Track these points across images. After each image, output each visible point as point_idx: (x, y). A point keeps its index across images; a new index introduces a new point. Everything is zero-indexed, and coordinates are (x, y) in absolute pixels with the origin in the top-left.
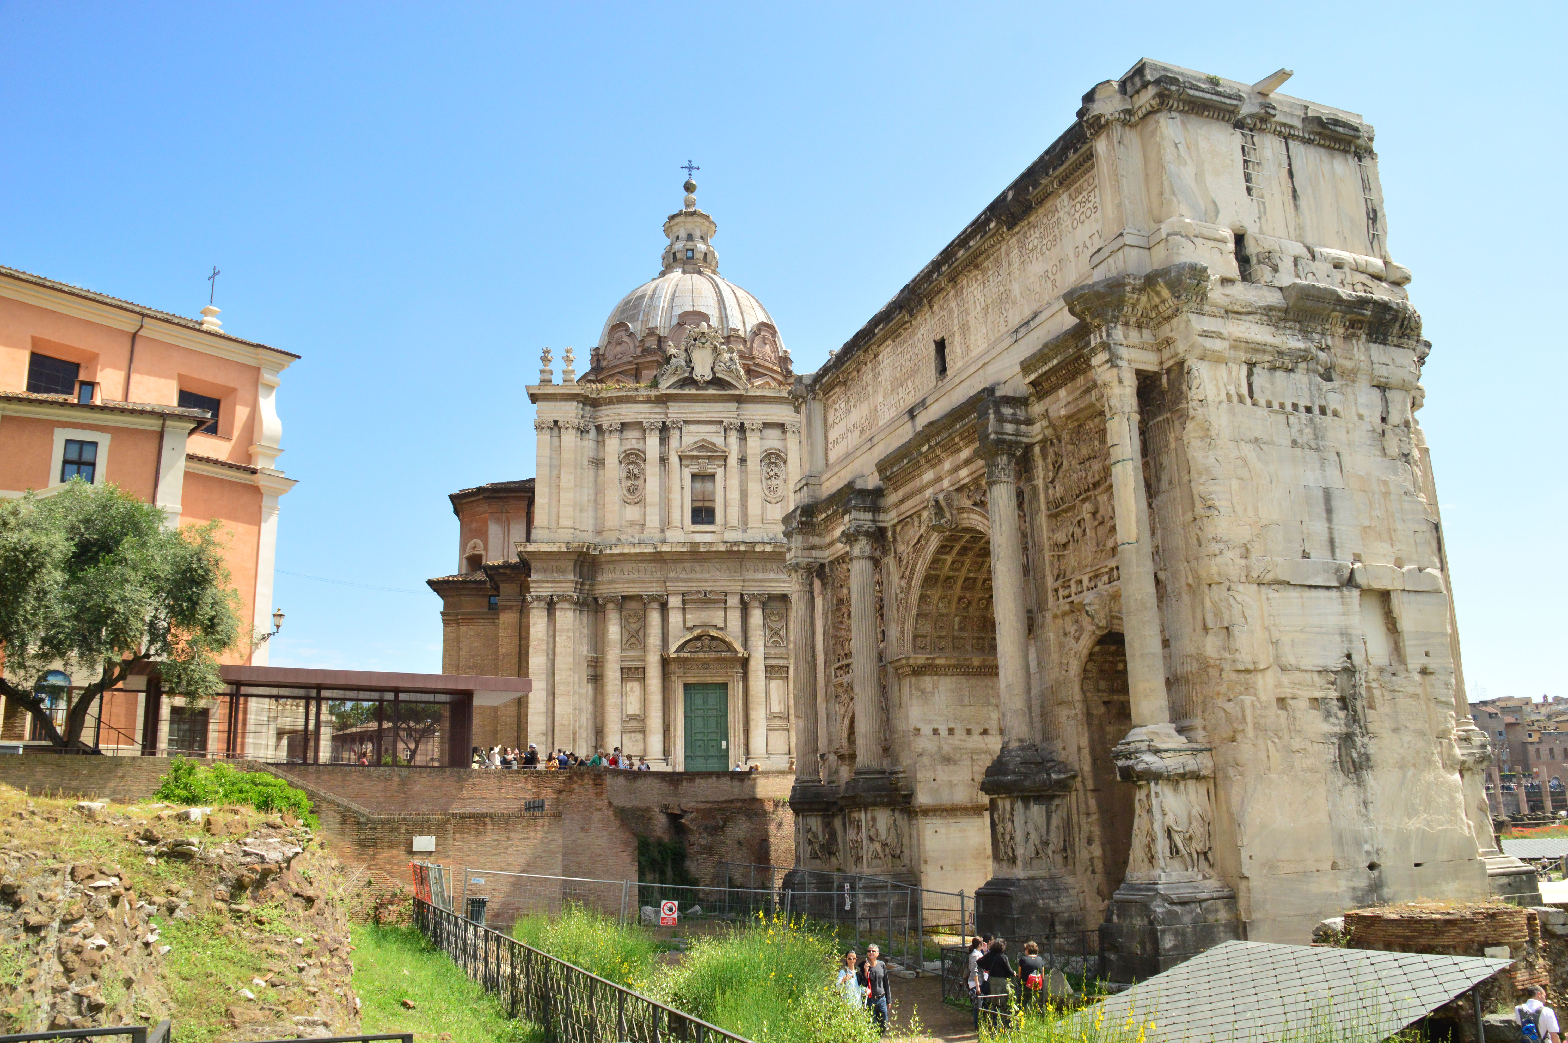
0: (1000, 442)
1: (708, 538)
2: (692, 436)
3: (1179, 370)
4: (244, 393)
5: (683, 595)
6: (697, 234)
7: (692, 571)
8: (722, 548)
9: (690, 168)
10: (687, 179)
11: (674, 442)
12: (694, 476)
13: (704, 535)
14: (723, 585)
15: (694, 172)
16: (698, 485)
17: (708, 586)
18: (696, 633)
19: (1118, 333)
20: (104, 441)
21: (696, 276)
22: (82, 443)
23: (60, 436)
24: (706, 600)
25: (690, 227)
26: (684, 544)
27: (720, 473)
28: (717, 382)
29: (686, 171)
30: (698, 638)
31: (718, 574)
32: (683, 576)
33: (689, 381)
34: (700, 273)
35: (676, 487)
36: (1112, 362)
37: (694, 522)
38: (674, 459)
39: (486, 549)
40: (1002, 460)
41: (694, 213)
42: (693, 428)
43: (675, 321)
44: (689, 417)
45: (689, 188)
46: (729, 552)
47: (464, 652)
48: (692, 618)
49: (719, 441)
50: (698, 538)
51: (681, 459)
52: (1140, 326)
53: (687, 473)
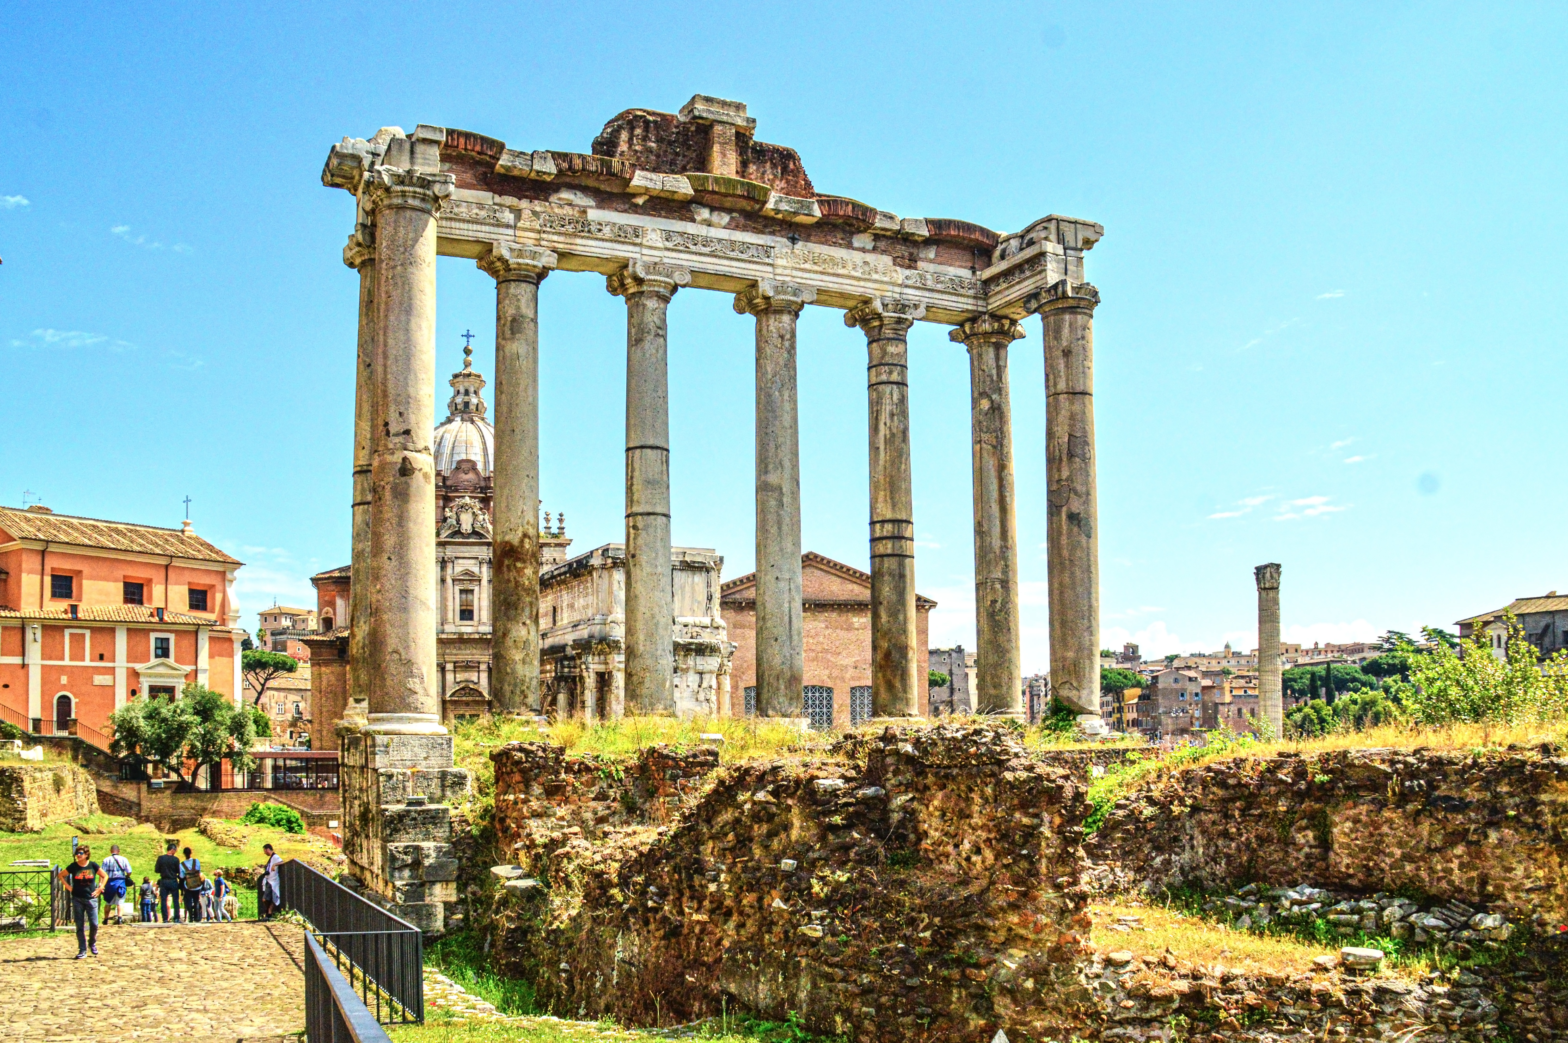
0: (562, 676)
1: (469, 630)
2: (460, 567)
3: (610, 673)
4: (219, 587)
5: (455, 663)
6: (472, 390)
7: (460, 649)
8: (477, 636)
9: (468, 336)
10: (465, 344)
11: (449, 570)
12: (461, 591)
13: (467, 628)
14: (477, 658)
15: (471, 339)
16: (464, 596)
17: (469, 658)
18: (462, 685)
19: (590, 659)
20: (172, 637)
21: (469, 424)
22: (162, 639)
23: (153, 636)
24: (468, 666)
25: (466, 384)
26: (455, 633)
27: (476, 589)
28: (475, 533)
29: (465, 339)
30: (463, 689)
31: (475, 651)
32: (454, 652)
33: (458, 533)
34: (473, 422)
35: (450, 599)
36: (587, 668)
37: (462, 619)
38: (449, 581)
39: (335, 614)
40: (562, 684)
41: (469, 375)
42: (460, 561)
43: (454, 467)
44: (459, 555)
45: (467, 352)
46: (480, 639)
47: (324, 683)
48: (460, 677)
49: (476, 570)
50: (464, 629)
51: (453, 580)
52: (599, 655)
53: (457, 588)
